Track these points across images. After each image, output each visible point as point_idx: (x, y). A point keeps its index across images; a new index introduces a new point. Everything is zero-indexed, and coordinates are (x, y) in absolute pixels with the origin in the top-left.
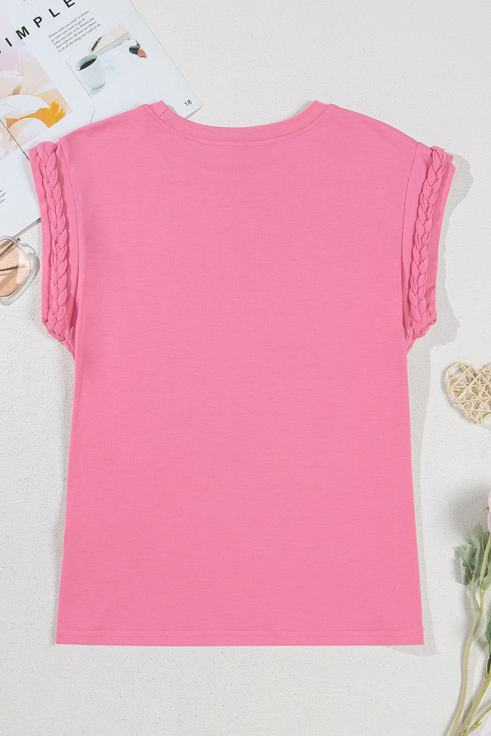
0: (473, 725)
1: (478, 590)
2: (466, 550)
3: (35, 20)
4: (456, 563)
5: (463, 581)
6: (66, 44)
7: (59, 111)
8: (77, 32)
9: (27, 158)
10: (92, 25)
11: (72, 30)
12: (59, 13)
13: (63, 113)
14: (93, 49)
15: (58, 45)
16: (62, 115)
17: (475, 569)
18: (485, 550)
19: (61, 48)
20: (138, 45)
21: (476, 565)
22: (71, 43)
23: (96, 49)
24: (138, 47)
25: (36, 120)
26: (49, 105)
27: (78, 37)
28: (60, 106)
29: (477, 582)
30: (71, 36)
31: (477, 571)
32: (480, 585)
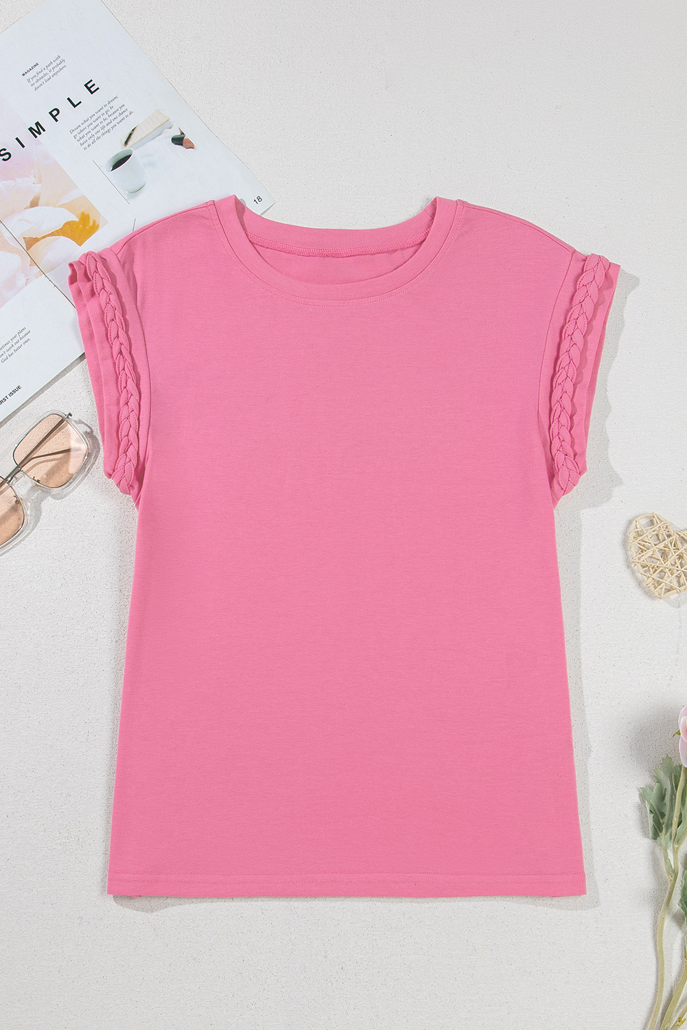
0: (676, 1022)
1: (670, 844)
2: (652, 791)
3: (51, 113)
4: (641, 809)
5: (651, 835)
6: (92, 140)
7: (91, 223)
8: (105, 123)
9: (55, 286)
10: (123, 113)
11: (98, 122)
12: (80, 102)
13: (96, 225)
14: (126, 143)
15: (82, 141)
16: (95, 228)
17: (666, 817)
18: (676, 789)
19: (86, 145)
20: (182, 133)
21: (667, 811)
22: (98, 138)
23: (130, 143)
24: (183, 136)
25: (62, 238)
26: (77, 217)
27: (106, 129)
28: (91, 216)
29: (668, 834)
30: (98, 128)
31: (669, 820)
32: (673, 838)
